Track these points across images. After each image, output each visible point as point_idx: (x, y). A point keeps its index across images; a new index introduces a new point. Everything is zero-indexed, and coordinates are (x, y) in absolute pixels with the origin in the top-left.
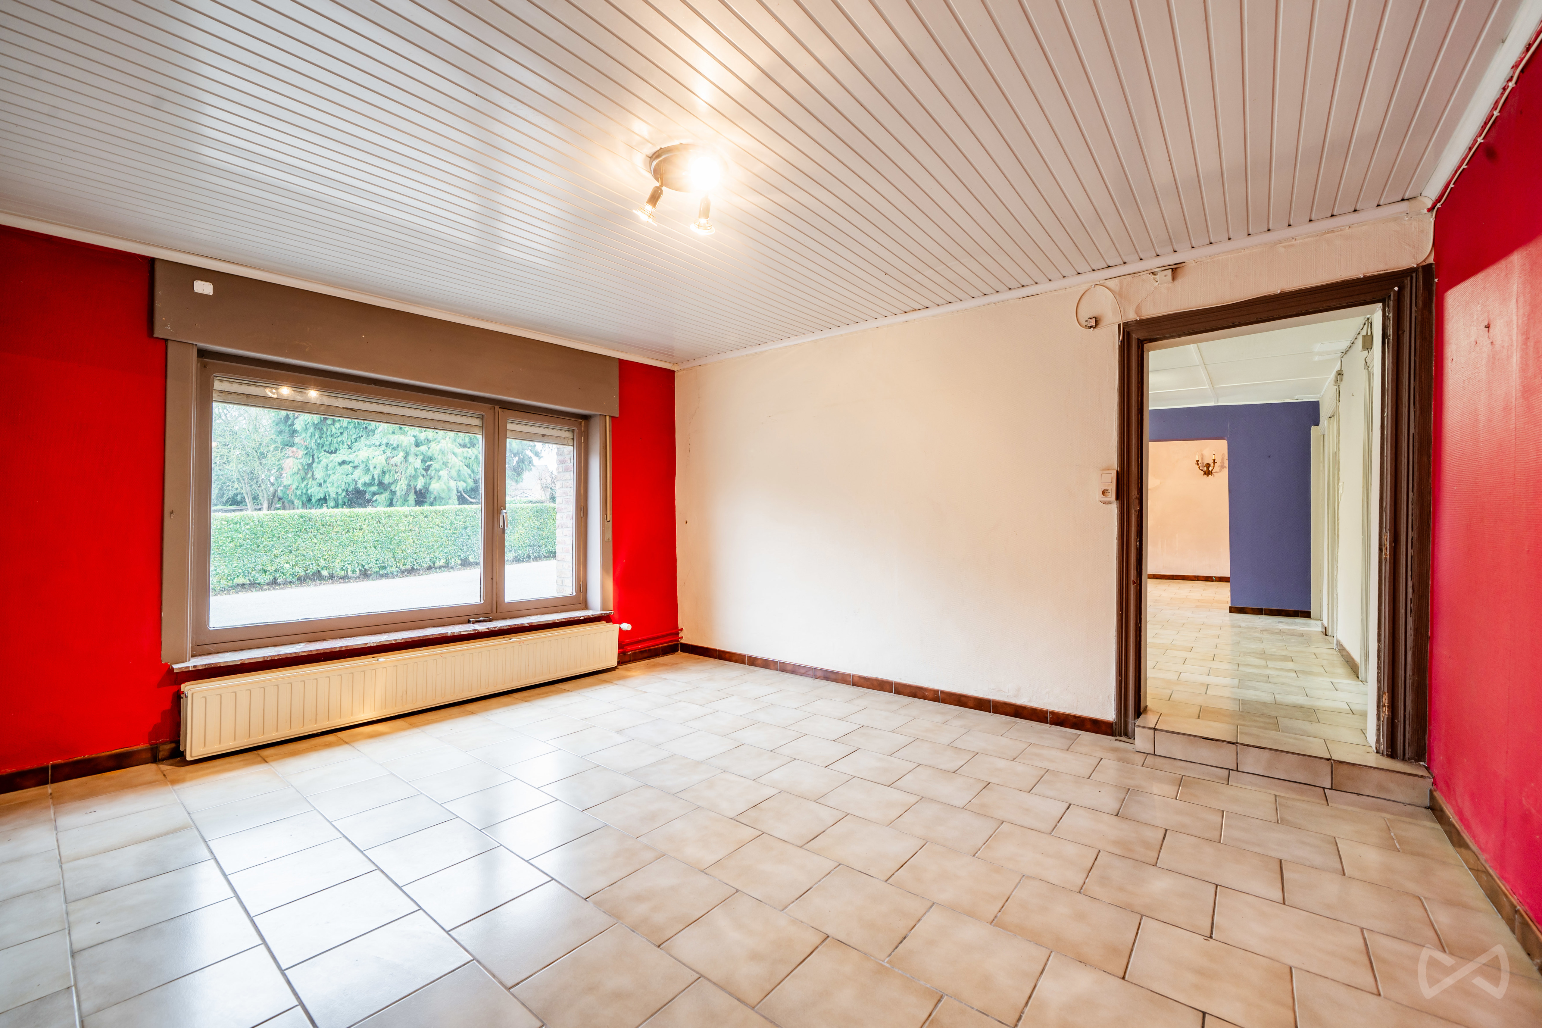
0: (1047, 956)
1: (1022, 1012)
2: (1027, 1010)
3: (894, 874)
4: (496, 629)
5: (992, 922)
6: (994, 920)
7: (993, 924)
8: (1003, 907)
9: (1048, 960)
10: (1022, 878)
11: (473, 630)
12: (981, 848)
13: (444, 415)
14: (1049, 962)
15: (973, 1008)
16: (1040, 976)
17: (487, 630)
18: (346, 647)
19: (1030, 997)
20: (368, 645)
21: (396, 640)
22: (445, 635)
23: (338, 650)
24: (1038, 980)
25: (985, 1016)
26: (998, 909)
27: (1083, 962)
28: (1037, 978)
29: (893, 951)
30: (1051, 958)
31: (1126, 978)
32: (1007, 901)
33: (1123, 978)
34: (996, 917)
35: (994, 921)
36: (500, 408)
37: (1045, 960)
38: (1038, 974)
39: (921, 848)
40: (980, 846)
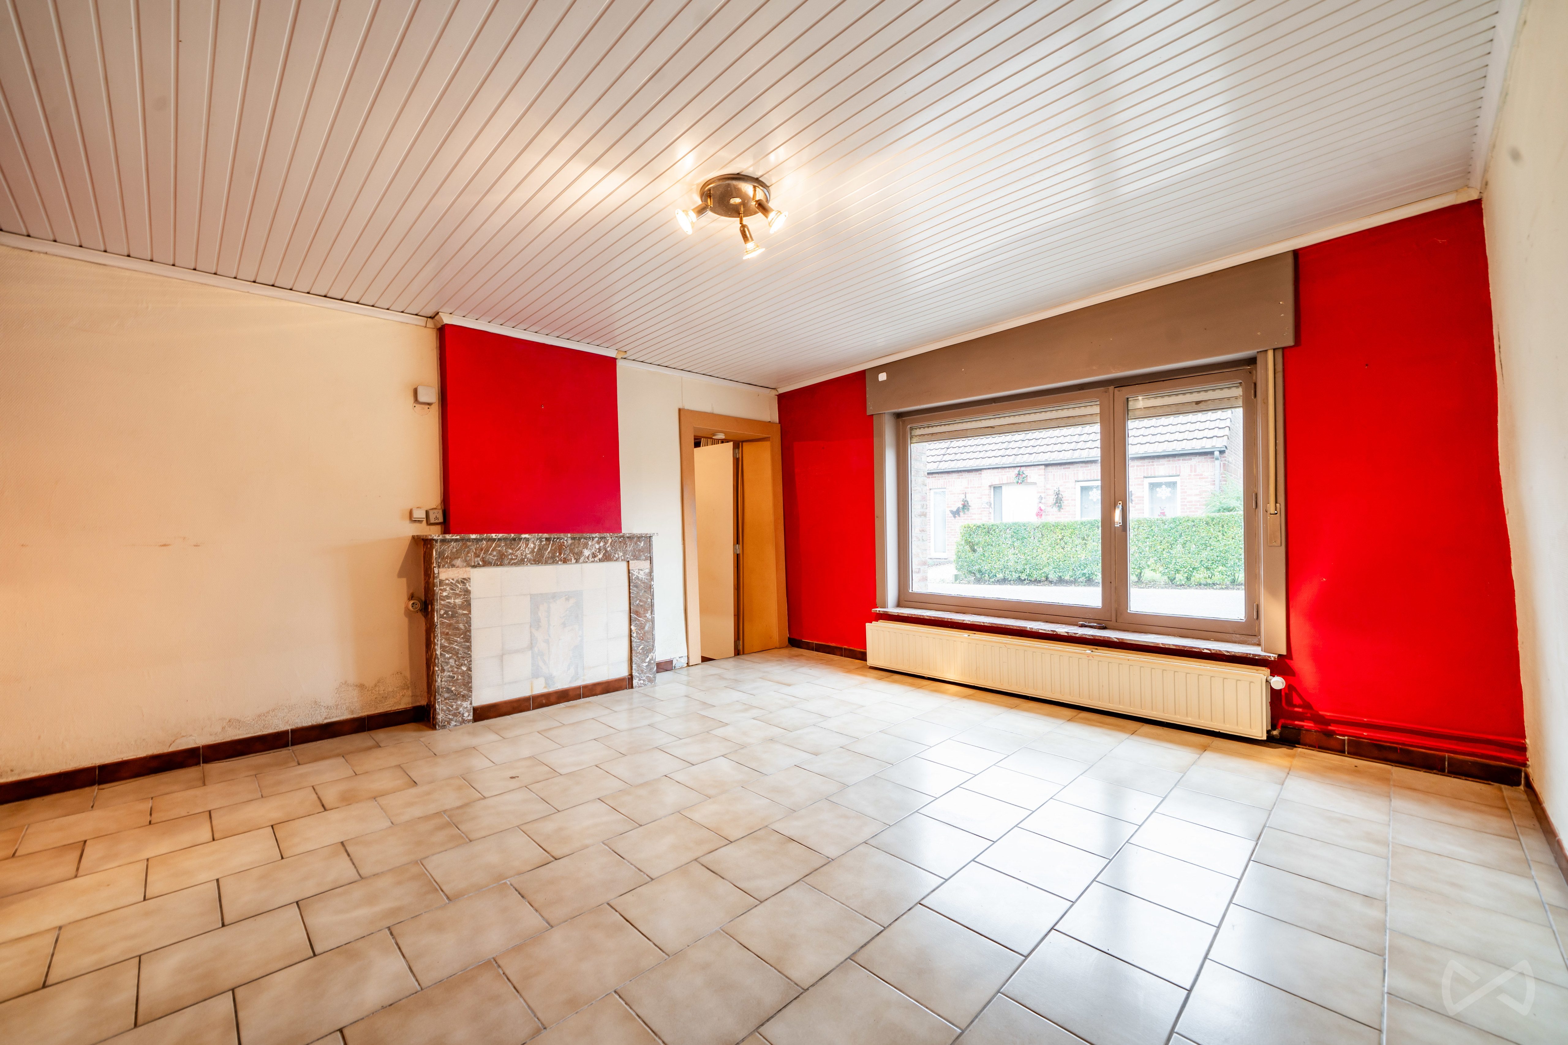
0: (420, 982)
1: (394, 938)
2: (393, 941)
3: (616, 911)
4: (1077, 635)
5: (495, 961)
6: (496, 963)
7: (492, 960)
8: (508, 979)
9: (417, 980)
10: (542, 1024)
11: (1051, 630)
12: (631, 1008)
13: (1068, 411)
14: (414, 980)
15: (425, 912)
16: (409, 965)
17: (1066, 634)
18: (951, 619)
19: (399, 948)
20: (965, 622)
21: (984, 623)
22: (1024, 629)
23: (946, 620)
24: (407, 961)
25: (413, 916)
26: (507, 972)
27: (389, 1007)
28: (409, 962)
29: (514, 887)
30: (416, 984)
31: (338, 1033)
32: (515, 988)
33: (341, 1031)
34: (499, 966)
35: (494, 963)
36: (1115, 387)
37: (418, 978)
38: (411, 965)
39: (656, 945)
40: (633, 1007)
